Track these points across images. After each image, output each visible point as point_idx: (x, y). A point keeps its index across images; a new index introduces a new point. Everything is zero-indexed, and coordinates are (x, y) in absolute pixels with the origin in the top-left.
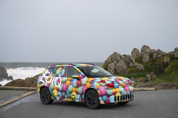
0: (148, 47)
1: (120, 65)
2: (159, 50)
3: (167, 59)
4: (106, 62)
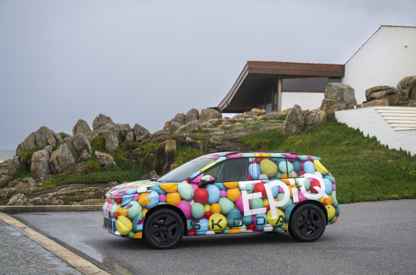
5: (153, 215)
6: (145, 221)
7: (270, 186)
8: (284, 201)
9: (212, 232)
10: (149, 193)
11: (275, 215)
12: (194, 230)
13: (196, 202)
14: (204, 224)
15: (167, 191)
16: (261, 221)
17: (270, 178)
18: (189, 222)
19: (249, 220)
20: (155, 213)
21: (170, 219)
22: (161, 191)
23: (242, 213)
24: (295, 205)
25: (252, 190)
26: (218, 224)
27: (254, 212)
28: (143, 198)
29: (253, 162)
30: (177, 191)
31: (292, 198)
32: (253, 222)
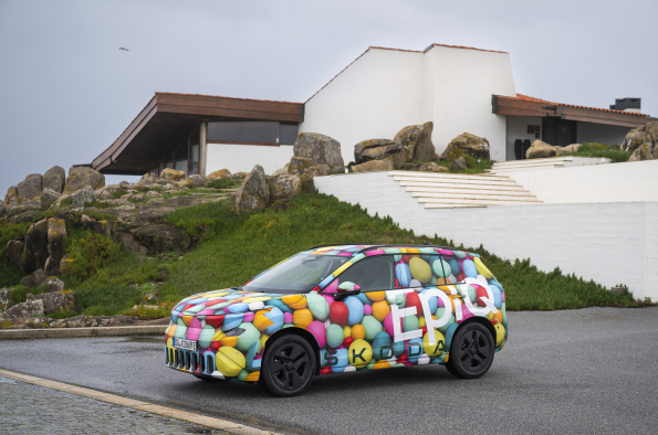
3: (59, 226)
5: (275, 344)
6: (265, 353)
7: (427, 297)
8: (445, 319)
9: (352, 369)
10: (269, 310)
11: (433, 340)
12: (329, 365)
13: (332, 323)
14: (342, 356)
15: (294, 306)
16: (415, 349)
17: (426, 285)
18: (322, 353)
19: (399, 348)
20: (278, 341)
21: (298, 350)
22: (285, 307)
23: (392, 338)
24: (457, 325)
25: (403, 304)
26: (360, 356)
27: (409, 335)
28: (260, 318)
29: (399, 262)
30: (307, 307)
31: (454, 314)
32: (405, 352)
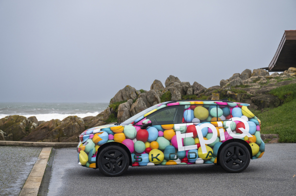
0: (176, 78)
1: (139, 106)
2: (195, 83)
3: (216, 96)
4: (113, 100)
5: (103, 150)
6: (98, 154)
7: (200, 128)
8: (213, 139)
9: (152, 164)
10: (101, 133)
11: (204, 151)
12: (137, 162)
13: (138, 140)
14: (145, 157)
15: (114, 131)
16: (192, 155)
17: (202, 121)
18: (133, 156)
19: (182, 155)
20: (105, 149)
21: (118, 153)
22: (111, 132)
23: (177, 149)
24: (222, 143)
25: (185, 131)
26: (156, 158)
27: (187, 148)
28: (96, 137)
29: (188, 109)
30: (123, 132)
31: (219, 137)
32: (186, 156)
